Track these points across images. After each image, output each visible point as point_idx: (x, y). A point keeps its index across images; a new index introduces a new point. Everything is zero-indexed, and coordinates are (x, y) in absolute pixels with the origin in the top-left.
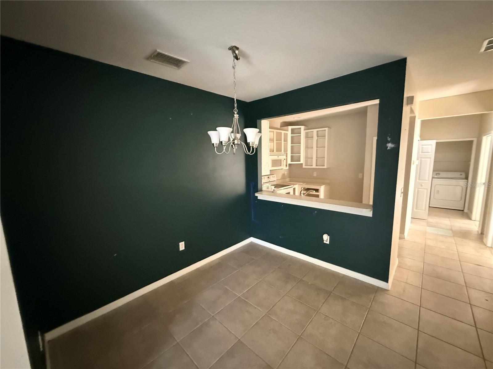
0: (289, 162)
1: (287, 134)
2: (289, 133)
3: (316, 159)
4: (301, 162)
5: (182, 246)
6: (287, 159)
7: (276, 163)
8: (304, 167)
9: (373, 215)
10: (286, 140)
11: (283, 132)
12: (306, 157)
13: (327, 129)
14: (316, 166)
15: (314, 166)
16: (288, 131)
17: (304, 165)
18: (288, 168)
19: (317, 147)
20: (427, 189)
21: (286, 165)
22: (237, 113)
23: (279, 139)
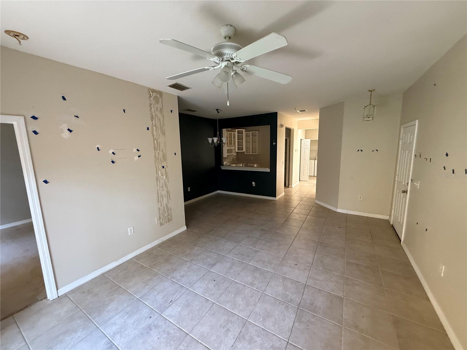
0: (237, 151)
1: (235, 134)
2: (236, 133)
3: (252, 149)
4: (244, 151)
5: (189, 189)
6: (235, 149)
7: (229, 151)
8: (245, 153)
9: (270, 171)
10: (234, 138)
11: (233, 133)
12: (247, 148)
13: (257, 132)
14: (252, 153)
15: (251, 153)
16: (235, 132)
17: (245, 152)
18: (236, 154)
19: (252, 142)
20: (307, 165)
21: (235, 153)
22: (219, 132)
23: (231, 137)
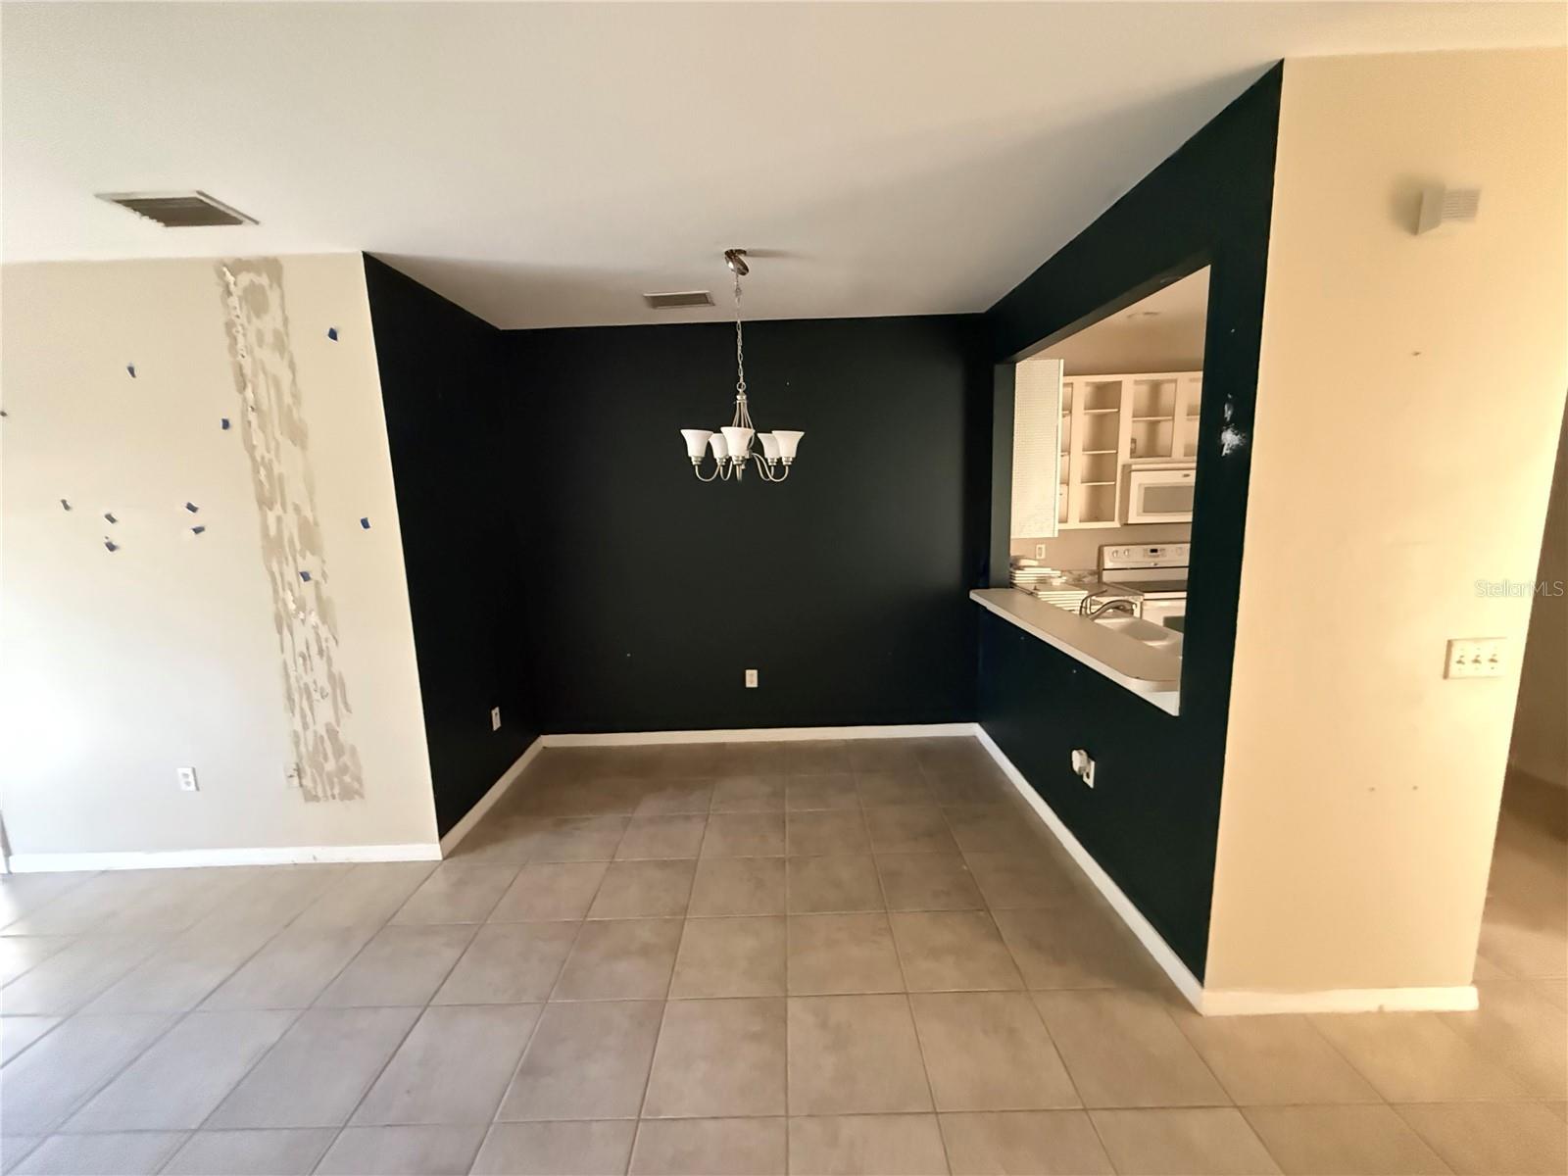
5: (752, 679)
9: (1181, 709)
